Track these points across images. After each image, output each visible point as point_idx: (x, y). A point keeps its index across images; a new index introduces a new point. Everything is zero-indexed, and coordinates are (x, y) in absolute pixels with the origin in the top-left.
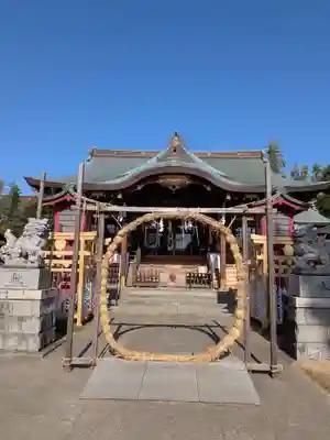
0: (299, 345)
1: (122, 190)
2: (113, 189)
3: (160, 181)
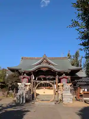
2: (30, 71)
3: (41, 69)
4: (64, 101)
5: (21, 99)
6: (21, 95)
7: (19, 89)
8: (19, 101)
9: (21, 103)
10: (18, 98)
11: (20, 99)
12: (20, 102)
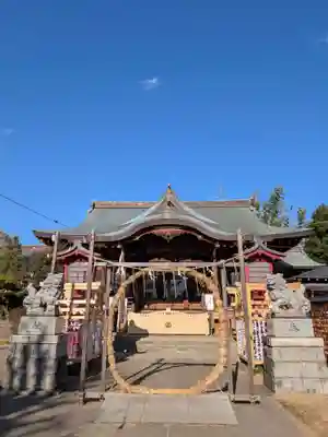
0: (276, 381)
1: (122, 242)
2: (113, 240)
3: (155, 232)
4: (280, 384)
5: (32, 370)
6: (33, 347)
7: (29, 311)
8: (16, 382)
9: (25, 393)
10: (17, 364)
11: (24, 367)
12: (23, 386)
